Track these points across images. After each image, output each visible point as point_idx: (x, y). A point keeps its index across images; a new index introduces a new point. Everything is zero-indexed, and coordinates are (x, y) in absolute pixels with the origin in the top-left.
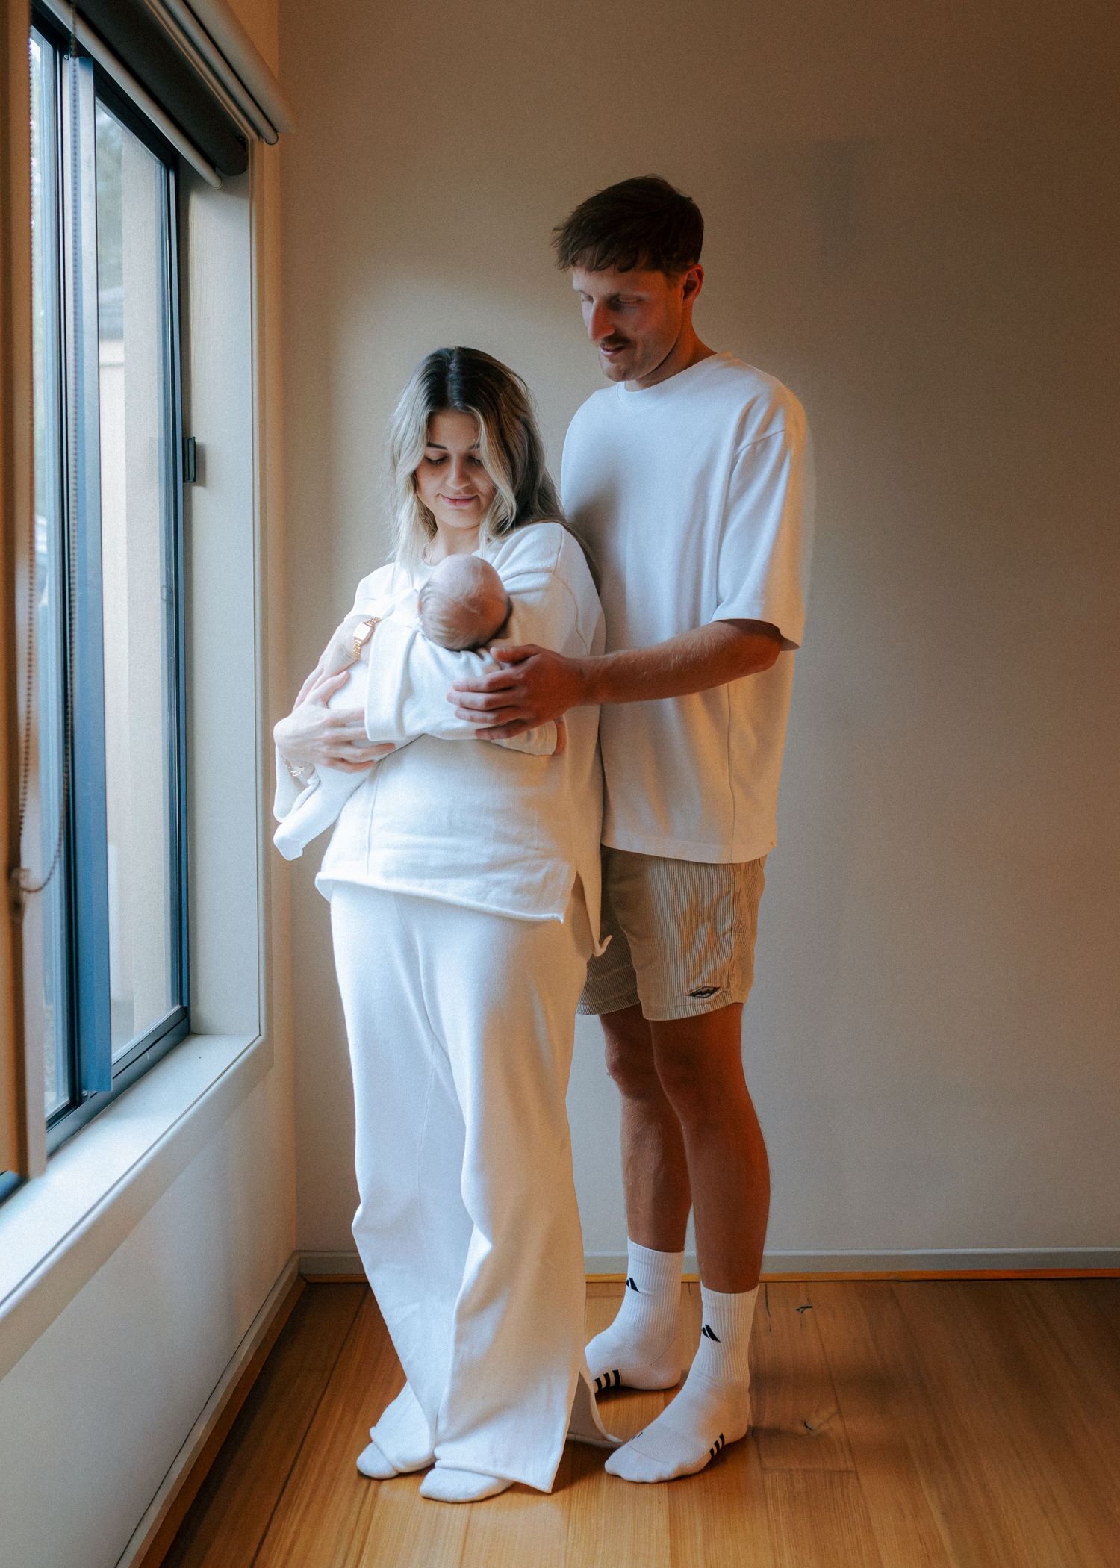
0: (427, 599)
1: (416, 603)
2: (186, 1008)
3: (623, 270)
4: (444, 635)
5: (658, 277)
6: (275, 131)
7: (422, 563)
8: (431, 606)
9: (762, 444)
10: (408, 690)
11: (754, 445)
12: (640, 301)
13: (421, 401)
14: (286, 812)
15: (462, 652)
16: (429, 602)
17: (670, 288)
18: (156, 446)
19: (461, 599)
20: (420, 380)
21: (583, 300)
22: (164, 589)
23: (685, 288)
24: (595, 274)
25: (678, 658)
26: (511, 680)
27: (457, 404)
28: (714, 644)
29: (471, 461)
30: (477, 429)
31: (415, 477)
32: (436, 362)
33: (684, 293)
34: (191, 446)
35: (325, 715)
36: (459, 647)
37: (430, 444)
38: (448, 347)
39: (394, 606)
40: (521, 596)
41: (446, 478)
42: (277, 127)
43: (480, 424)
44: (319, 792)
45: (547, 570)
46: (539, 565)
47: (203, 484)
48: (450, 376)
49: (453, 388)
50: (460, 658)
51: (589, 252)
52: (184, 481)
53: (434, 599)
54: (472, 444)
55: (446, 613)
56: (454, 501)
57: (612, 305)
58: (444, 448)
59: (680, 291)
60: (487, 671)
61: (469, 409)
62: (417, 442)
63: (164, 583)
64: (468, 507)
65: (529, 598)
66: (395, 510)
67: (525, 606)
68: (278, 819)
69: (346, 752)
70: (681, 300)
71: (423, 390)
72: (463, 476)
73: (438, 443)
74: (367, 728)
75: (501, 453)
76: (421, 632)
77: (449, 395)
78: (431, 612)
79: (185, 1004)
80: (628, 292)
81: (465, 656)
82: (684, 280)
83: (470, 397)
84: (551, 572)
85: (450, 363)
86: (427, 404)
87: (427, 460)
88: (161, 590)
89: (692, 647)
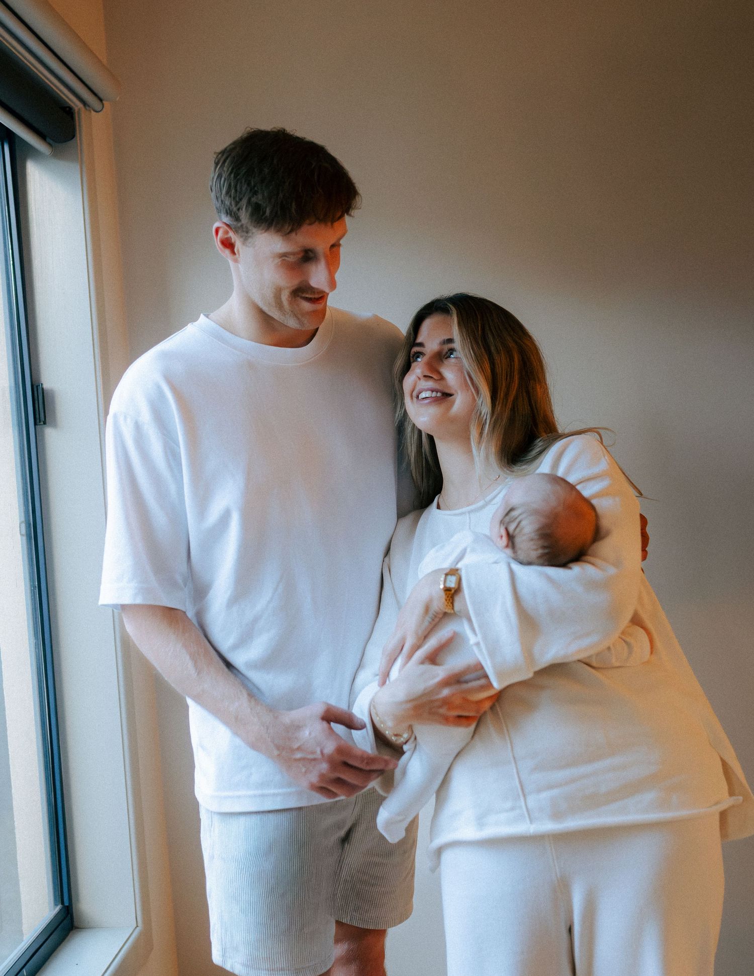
2: (67, 906)
6: (101, 100)
22: (23, 525)
34: (40, 390)
42: (101, 96)
47: (54, 425)
52: (35, 424)
79: (67, 904)
88: (20, 525)
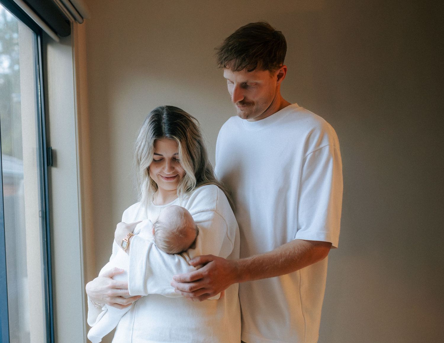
0: (158, 230)
1: (152, 230)
3: (249, 71)
4: (166, 247)
5: (267, 72)
6: (82, 18)
7: (152, 204)
8: (160, 234)
9: (318, 152)
10: (149, 273)
11: (314, 152)
12: (256, 84)
13: (150, 134)
14: (94, 321)
15: (175, 255)
16: (158, 231)
17: (271, 77)
18: (35, 150)
19: (175, 230)
20: (150, 123)
21: (229, 83)
22: (40, 212)
23: (278, 76)
24: (236, 73)
25: (283, 259)
26: (202, 275)
27: (168, 135)
28: (300, 252)
29: (174, 160)
30: (177, 146)
31: (148, 170)
32: (156, 114)
33: (277, 79)
34: (50, 150)
35: (110, 282)
36: (174, 253)
37: (155, 154)
38: (161, 106)
39: (140, 230)
40: (201, 224)
41: (163, 168)
42: (83, 16)
43: (178, 144)
44: (106, 314)
45: (212, 210)
46: (208, 207)
47: (56, 166)
48: (163, 121)
49: (165, 127)
50: (174, 259)
51: (233, 63)
52: (48, 165)
53: (161, 230)
54: (175, 153)
55: (167, 237)
56: (167, 178)
57: (243, 86)
58: (162, 155)
59: (276, 78)
60: (189, 271)
61: (173, 138)
62: (149, 153)
63: (40, 209)
64: (173, 181)
65: (205, 225)
66: (139, 184)
67: (204, 229)
68: (90, 325)
69: (119, 301)
70: (276, 82)
71: (151, 128)
72: (172, 168)
73: (159, 153)
74: (129, 291)
75: (188, 156)
76: (154, 244)
77: (163, 131)
78: (159, 237)
80: (252, 81)
81: (177, 258)
82: (278, 73)
83: (173, 132)
84: (214, 211)
85: (163, 114)
86: (154, 134)
87: (154, 160)
88: (39, 212)
89: (290, 253)
